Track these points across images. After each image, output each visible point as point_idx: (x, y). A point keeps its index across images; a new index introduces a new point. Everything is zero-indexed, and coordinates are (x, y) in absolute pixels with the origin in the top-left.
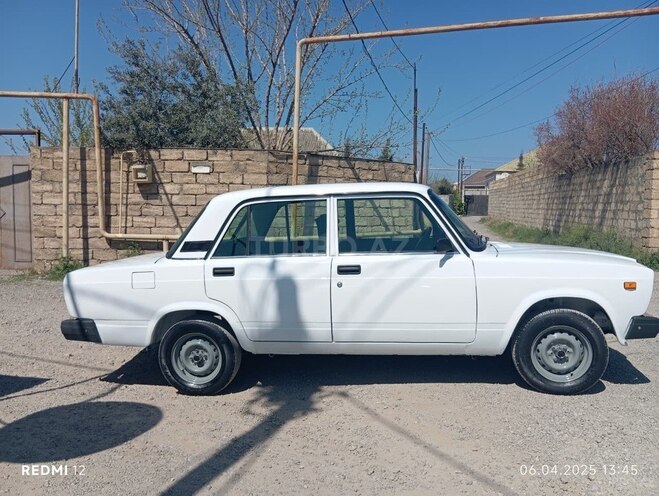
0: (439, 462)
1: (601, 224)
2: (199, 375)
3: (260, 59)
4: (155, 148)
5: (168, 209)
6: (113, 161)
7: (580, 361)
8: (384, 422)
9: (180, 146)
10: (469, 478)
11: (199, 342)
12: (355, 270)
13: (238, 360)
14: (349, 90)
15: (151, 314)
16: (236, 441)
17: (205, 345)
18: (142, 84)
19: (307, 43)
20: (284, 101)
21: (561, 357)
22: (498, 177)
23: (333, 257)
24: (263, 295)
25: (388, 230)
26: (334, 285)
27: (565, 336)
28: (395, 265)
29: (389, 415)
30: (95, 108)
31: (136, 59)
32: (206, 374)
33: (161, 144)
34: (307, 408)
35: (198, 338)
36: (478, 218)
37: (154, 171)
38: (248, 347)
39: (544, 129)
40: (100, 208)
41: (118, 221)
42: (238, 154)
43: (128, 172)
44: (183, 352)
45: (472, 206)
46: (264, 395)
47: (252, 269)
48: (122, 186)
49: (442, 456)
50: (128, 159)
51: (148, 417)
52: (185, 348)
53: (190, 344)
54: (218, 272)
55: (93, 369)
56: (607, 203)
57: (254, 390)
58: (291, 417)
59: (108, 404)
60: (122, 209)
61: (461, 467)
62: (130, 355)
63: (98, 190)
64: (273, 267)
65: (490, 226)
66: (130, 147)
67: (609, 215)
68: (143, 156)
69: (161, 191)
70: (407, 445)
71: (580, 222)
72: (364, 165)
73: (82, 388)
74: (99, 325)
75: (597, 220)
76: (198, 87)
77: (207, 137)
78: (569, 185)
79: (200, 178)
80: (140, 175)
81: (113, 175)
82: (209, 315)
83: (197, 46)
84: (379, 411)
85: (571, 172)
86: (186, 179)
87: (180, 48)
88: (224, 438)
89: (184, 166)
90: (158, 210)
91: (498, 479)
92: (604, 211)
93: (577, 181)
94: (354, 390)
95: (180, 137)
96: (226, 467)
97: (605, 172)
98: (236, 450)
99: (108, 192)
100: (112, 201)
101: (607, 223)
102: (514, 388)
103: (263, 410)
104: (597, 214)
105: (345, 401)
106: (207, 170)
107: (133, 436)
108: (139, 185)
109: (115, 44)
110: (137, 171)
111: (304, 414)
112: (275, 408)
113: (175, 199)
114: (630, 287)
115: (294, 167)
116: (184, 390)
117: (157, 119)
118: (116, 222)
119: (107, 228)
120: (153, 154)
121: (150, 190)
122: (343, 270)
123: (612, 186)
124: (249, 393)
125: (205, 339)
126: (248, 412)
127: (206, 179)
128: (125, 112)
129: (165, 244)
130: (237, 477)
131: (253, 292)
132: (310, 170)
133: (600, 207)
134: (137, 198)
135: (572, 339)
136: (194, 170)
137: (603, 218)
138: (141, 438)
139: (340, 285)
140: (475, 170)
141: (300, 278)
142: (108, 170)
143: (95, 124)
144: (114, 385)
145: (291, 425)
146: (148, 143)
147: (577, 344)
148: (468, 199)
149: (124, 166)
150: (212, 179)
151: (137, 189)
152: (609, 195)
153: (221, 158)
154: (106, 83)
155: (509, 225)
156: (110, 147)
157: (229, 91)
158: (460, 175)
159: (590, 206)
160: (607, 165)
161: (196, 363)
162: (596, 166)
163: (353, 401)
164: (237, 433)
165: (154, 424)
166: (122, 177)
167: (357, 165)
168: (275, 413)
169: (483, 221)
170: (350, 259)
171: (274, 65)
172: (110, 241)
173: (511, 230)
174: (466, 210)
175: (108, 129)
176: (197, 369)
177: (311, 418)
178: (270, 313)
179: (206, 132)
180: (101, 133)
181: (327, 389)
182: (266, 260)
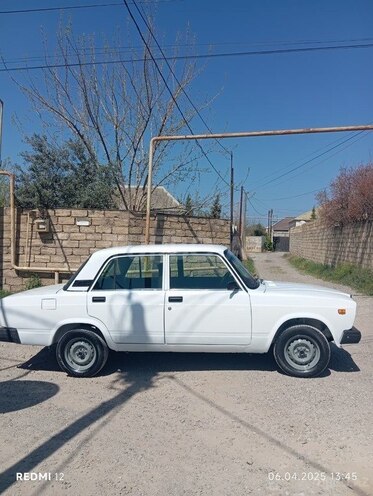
0: (223, 416)
1: (361, 262)
2: (82, 365)
3: (126, 145)
4: (52, 208)
5: (59, 250)
6: (22, 217)
7: (313, 357)
8: (194, 393)
9: (69, 207)
10: (239, 424)
11: (82, 343)
12: (179, 300)
13: (106, 355)
14: (187, 166)
15: (53, 325)
16: (104, 404)
17: (86, 345)
18: (44, 165)
19: (157, 140)
20: (142, 174)
21: (302, 354)
22: (298, 224)
23: (167, 291)
24: (123, 315)
25: (212, 265)
26: (167, 309)
27: (304, 341)
28: (203, 297)
29: (198, 389)
30: (11, 181)
31: (40, 148)
32: (86, 364)
33: (56, 205)
34: (148, 385)
35: (81, 341)
36: (283, 253)
37: (51, 224)
38: (113, 346)
39: (322, 196)
40: (12, 249)
41: (24, 258)
42: (109, 213)
43: (33, 224)
44: (71, 350)
45: (278, 245)
46: (122, 377)
47: (117, 298)
48: (28, 234)
49: (226, 413)
50: (33, 216)
51: (51, 390)
52: (73, 347)
53: (76, 344)
54: (95, 300)
55: (11, 360)
56: (364, 248)
57: (116, 374)
58: (138, 391)
59: (25, 382)
60: (27, 249)
61: (235, 418)
62: (36, 351)
63: (12, 237)
64: (129, 297)
65: (290, 260)
66: (33, 208)
67: (366, 257)
68: (43, 213)
69: (55, 238)
70: (207, 407)
71: (348, 260)
72: (196, 221)
73: (6, 372)
74: (19, 332)
75: (358, 260)
76: (82, 166)
77: (88, 201)
78: (341, 234)
79: (82, 229)
80: (41, 226)
81: (22, 226)
82: (88, 326)
83: (82, 137)
84: (192, 387)
85: (342, 225)
86: (72, 230)
87: (71, 141)
88: (96, 403)
89: (71, 221)
90: (53, 251)
91: (255, 425)
92: (363, 253)
93: (346, 231)
94: (178, 374)
95: (69, 201)
96: (98, 418)
97: (363, 227)
98: (104, 409)
99: (18, 238)
100: (21, 244)
101: (365, 262)
102: (275, 373)
103: (121, 387)
104: (359, 255)
105: (172, 381)
106: (87, 223)
107: (42, 400)
108: (40, 233)
109: (26, 138)
110: (39, 224)
111: (146, 389)
112: (129, 385)
113: (64, 243)
114: (342, 312)
115: (147, 222)
116: (72, 374)
117: (54, 188)
118: (23, 259)
119: (17, 262)
120: (50, 212)
121: (47, 237)
122: (172, 300)
123: (367, 237)
124: (113, 376)
125: (86, 342)
126: (112, 388)
127: (86, 230)
128: (31, 183)
129: (56, 274)
130: (105, 423)
131: (117, 312)
132: (158, 224)
133: (360, 250)
134: (38, 242)
135: (308, 343)
136: (78, 223)
137: (362, 258)
138: (47, 402)
139: (170, 309)
140: (280, 219)
141: (146, 304)
142: (18, 223)
143: (11, 191)
144: (26, 371)
145: (138, 395)
146: (47, 205)
147: (311, 346)
148: (276, 239)
149: (30, 220)
150: (91, 230)
151: (38, 236)
152: (365, 242)
153: (97, 215)
154: (19, 164)
155: (304, 260)
156: (21, 207)
157: (104, 170)
158: (270, 222)
159: (354, 250)
160: (364, 221)
161: (80, 356)
162: (358, 222)
163: (177, 382)
164: (105, 400)
165: (54, 394)
166: (28, 227)
167: (191, 220)
168: (129, 388)
169: (285, 256)
170: (176, 293)
171: (135, 150)
172: (18, 272)
173: (304, 263)
174: (274, 247)
175: (20, 195)
176: (80, 361)
177: (150, 391)
178: (127, 326)
179: (87, 198)
180: (15, 198)
181: (162, 374)
182: (125, 292)
